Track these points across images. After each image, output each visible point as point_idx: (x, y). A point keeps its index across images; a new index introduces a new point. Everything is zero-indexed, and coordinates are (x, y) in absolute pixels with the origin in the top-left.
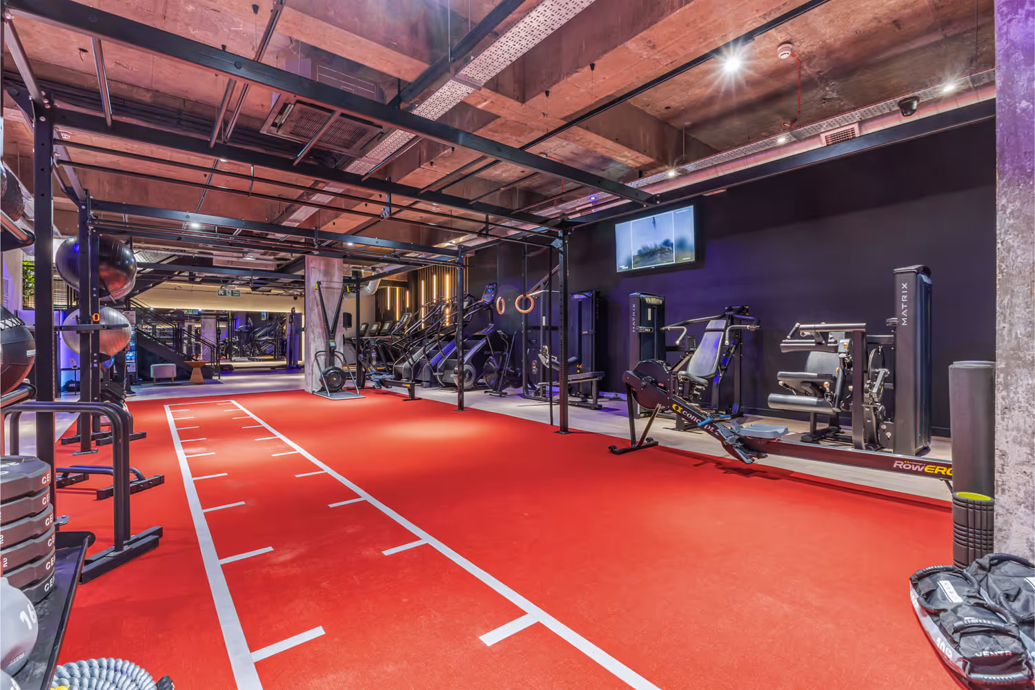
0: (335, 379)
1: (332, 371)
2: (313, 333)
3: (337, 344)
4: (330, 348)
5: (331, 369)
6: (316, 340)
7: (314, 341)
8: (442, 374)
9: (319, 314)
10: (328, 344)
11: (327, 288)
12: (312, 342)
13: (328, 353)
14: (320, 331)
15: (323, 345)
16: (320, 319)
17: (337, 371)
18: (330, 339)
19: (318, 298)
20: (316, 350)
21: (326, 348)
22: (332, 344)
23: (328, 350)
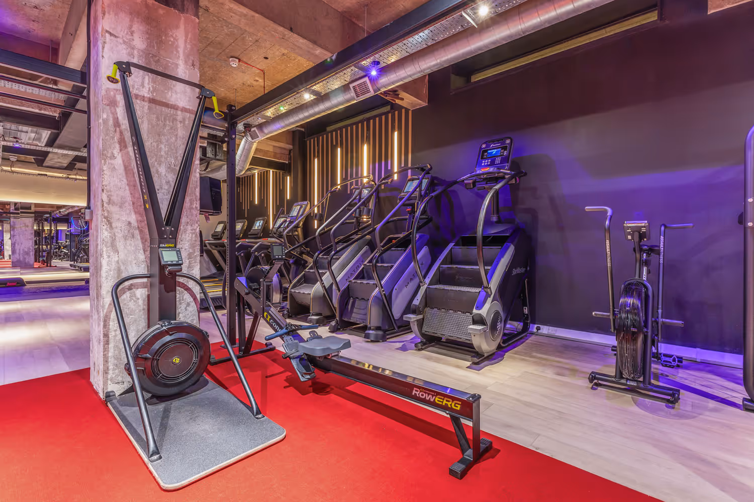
0: (177, 360)
1: (168, 338)
2: (110, 223)
3: (184, 254)
4: (162, 268)
5: (166, 333)
6: (120, 245)
7: (113, 246)
8: (420, 317)
9: (127, 169)
10: (154, 256)
11: (152, 101)
12: (105, 250)
13: (156, 280)
14: (133, 218)
15: (142, 257)
16: (132, 186)
17: (183, 335)
18: (162, 238)
19: (125, 123)
20: (119, 271)
21: (150, 266)
22: (169, 256)
23: (156, 270)
